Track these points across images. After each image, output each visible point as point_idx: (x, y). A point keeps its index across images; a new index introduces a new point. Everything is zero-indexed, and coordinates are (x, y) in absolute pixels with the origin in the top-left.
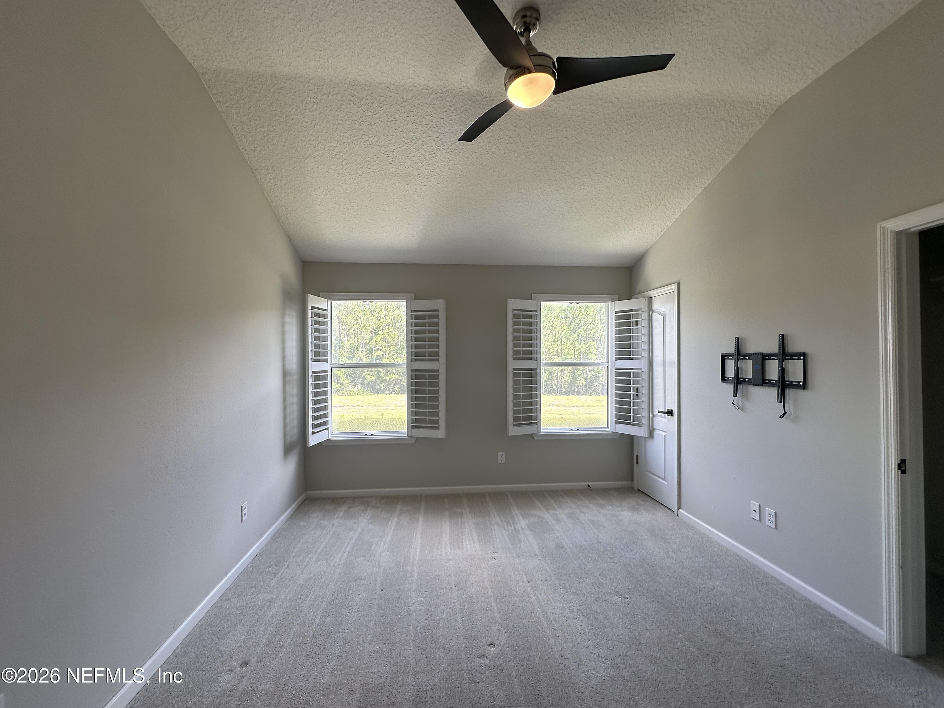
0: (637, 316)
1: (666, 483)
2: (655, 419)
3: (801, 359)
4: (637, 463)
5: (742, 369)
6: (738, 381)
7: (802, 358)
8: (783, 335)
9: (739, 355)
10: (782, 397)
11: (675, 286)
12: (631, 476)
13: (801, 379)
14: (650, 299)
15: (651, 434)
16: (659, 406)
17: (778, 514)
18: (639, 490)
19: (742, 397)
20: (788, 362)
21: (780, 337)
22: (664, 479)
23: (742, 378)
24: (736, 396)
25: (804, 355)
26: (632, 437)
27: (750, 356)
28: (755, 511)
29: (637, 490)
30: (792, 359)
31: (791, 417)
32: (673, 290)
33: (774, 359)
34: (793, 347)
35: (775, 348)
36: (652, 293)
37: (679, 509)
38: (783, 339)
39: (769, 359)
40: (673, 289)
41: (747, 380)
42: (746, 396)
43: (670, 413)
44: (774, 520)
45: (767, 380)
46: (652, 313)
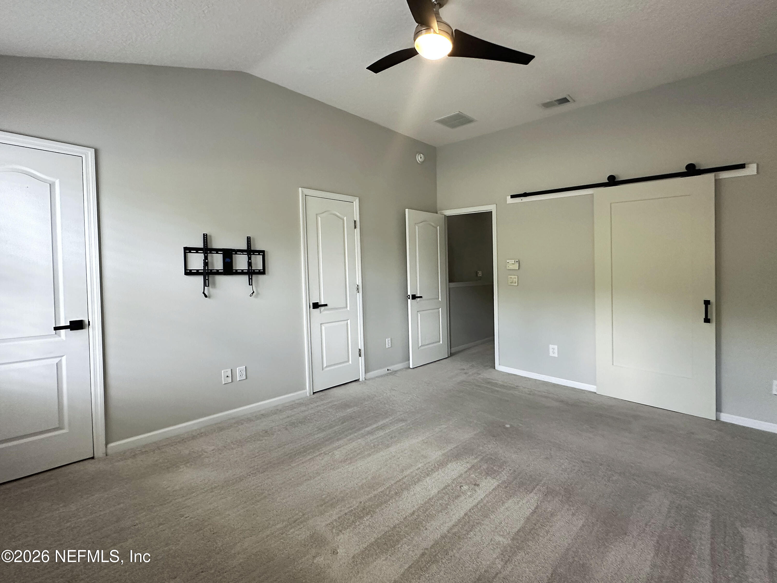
5: (209, 262)
6: (207, 273)
7: (262, 254)
8: (250, 237)
9: (207, 250)
10: (250, 282)
13: (261, 268)
17: (247, 368)
19: (208, 286)
20: (253, 257)
21: (247, 238)
23: (211, 270)
24: (205, 285)
27: (217, 251)
28: (227, 376)
30: (255, 255)
31: (257, 295)
33: (241, 254)
35: (244, 247)
38: (249, 240)
39: (236, 254)
41: (217, 271)
44: (244, 373)
45: (234, 270)
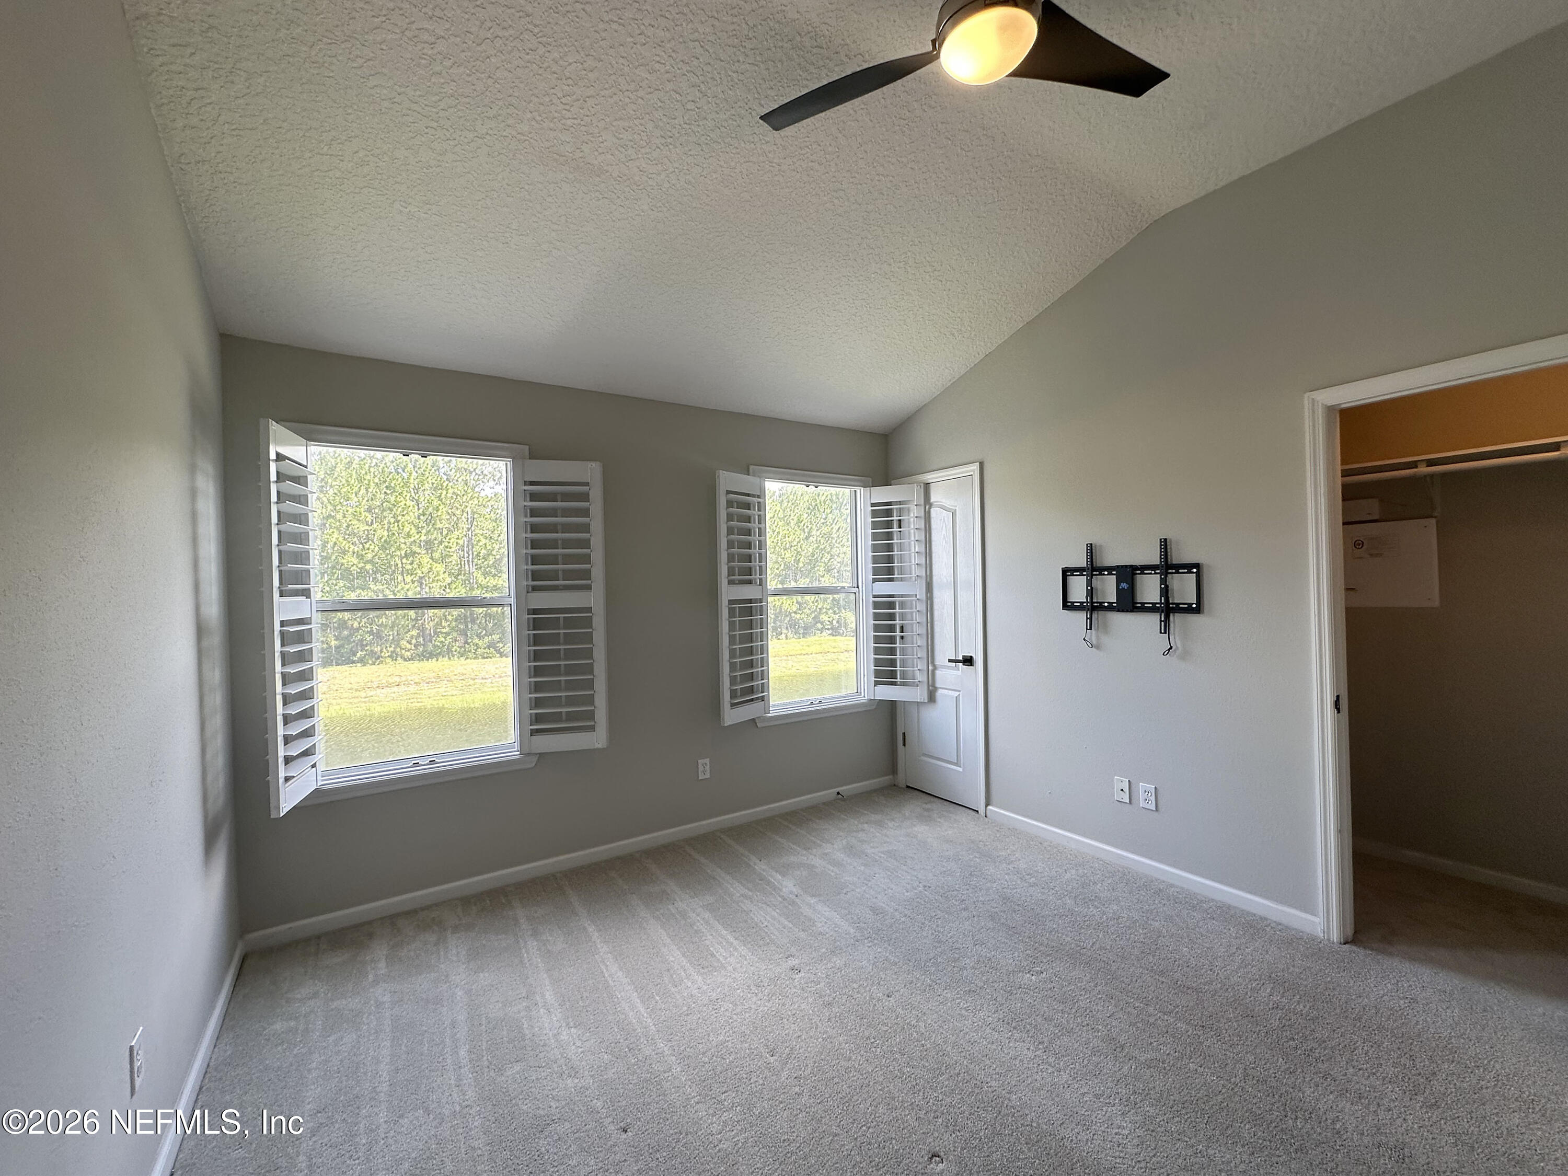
0: (900, 512)
1: (960, 769)
2: (938, 672)
3: (1193, 573)
4: (904, 745)
5: (1097, 590)
6: (1093, 607)
7: (1195, 570)
8: (1166, 540)
9: (1093, 569)
10: (1166, 628)
11: (975, 467)
12: (893, 769)
13: (1193, 599)
14: (927, 485)
15: (932, 698)
16: (945, 651)
17: (1160, 791)
18: (908, 787)
19: (1097, 629)
20: (1172, 578)
21: (1161, 542)
22: (957, 764)
23: (1097, 603)
24: (1091, 629)
25: (1197, 566)
26: (893, 704)
27: (1110, 569)
28: (1122, 790)
29: (904, 786)
30: (1177, 572)
31: (1178, 652)
32: (972, 473)
33: (1151, 574)
34: (1180, 556)
35: (1155, 559)
36: (929, 477)
37: (987, 805)
38: (1165, 544)
39: (1142, 573)
40: (973, 471)
41: (1106, 604)
42: (1105, 628)
43: (968, 661)
44: (1153, 798)
45: (1141, 603)
46: (930, 508)
